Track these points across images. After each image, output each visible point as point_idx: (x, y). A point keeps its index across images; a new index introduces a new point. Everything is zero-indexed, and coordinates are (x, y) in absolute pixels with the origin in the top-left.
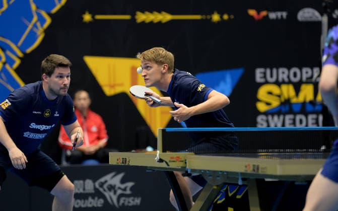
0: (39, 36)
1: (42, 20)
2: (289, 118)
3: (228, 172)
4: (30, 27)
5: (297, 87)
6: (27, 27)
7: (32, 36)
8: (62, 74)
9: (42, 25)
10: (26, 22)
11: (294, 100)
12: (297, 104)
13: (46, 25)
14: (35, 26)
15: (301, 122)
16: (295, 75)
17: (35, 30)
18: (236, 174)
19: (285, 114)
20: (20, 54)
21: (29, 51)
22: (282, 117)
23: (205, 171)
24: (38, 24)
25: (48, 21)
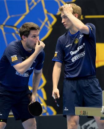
0: (49, 30)
1: (51, 20)
4: (43, 24)
6: (41, 24)
7: (45, 30)
8: (35, 35)
9: (51, 23)
10: (41, 21)
13: (53, 23)
14: (46, 23)
17: (46, 26)
24: (48, 22)
25: (55, 20)
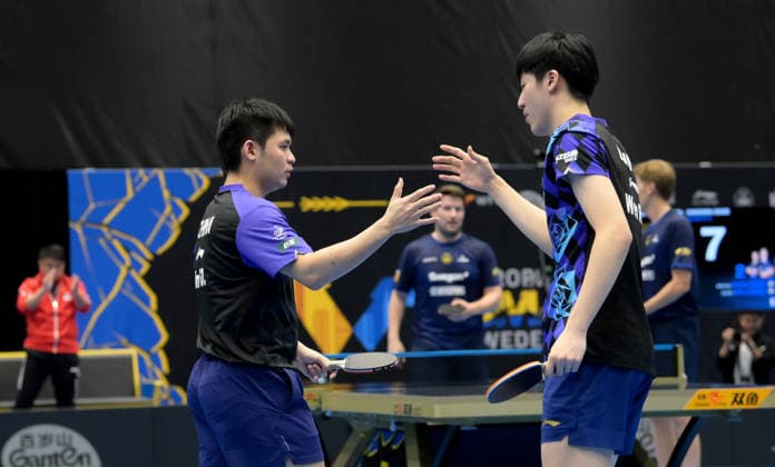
0: (174, 231)
1: (177, 211)
2: (505, 335)
3: (378, 415)
4: (162, 220)
5: (516, 294)
6: (157, 220)
7: (165, 232)
9: (177, 218)
10: (156, 213)
11: (513, 312)
12: (515, 317)
13: (182, 218)
14: (168, 219)
15: (522, 340)
16: (513, 278)
17: (169, 225)
18: (388, 416)
19: (501, 329)
20: (149, 256)
21: (160, 251)
22: (496, 335)
23: (350, 414)
24: (173, 217)
25: (185, 212)
